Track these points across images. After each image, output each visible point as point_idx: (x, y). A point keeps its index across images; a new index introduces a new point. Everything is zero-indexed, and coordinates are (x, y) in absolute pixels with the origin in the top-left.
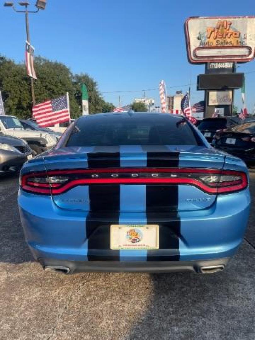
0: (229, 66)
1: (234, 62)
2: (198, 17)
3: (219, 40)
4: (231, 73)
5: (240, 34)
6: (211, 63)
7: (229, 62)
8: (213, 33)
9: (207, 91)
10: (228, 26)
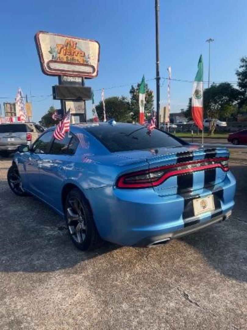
0: (79, 80)
1: (82, 78)
2: (48, 32)
3: (69, 56)
4: (81, 86)
5: (84, 54)
6: (64, 76)
7: (79, 77)
8: (62, 50)
9: (64, 101)
10: (75, 45)
